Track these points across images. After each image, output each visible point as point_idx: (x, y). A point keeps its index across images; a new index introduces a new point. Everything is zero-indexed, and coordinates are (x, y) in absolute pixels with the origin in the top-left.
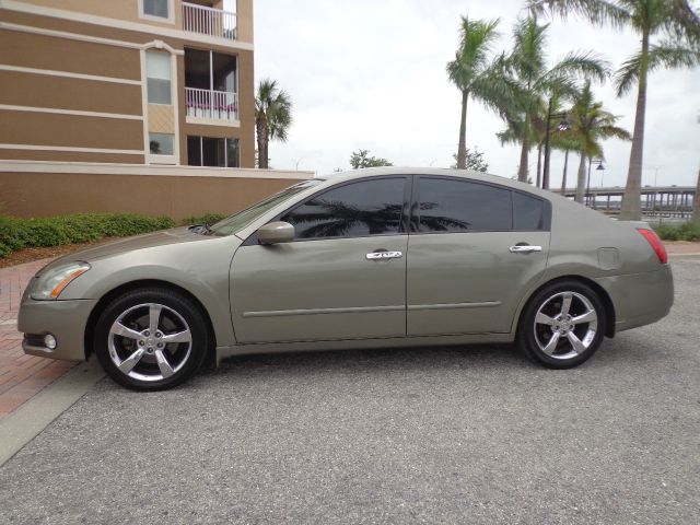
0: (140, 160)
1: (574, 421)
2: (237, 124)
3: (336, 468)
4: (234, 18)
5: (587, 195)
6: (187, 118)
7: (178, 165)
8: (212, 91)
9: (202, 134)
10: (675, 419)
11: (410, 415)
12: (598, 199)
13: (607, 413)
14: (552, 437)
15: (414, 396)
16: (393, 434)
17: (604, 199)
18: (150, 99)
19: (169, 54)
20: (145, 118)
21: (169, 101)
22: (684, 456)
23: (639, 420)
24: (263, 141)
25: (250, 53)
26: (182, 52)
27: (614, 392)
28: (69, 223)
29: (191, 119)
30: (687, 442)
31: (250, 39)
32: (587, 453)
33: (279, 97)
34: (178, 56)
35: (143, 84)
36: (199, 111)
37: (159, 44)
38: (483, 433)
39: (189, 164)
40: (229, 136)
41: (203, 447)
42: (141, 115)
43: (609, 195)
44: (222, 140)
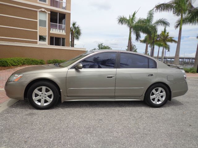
0: (36, 43)
1: (150, 131)
2: (65, 34)
3: (69, 146)
4: (65, 4)
5: (164, 59)
6: (50, 31)
7: (47, 45)
8: (58, 24)
9: (55, 36)
10: (182, 131)
11: (98, 127)
12: (168, 60)
13: (160, 128)
14: (142, 137)
15: (101, 120)
16: (91, 133)
17: (170, 60)
18: (40, 25)
19: (46, 13)
20: (38, 31)
21: (45, 26)
22: (183, 145)
23: (170, 131)
24: (72, 39)
25: (70, 14)
26: (50, 13)
27: (164, 121)
28: (12, 60)
29: (51, 32)
30: (185, 140)
31: (70, 10)
32: (152, 143)
33: (78, 27)
34: (49, 14)
35: (38, 21)
36: (54, 29)
37: (43, 10)
38: (120, 134)
39: (50, 45)
41: (27, 136)
42: (37, 30)
43: (171, 59)
44: (60, 38)
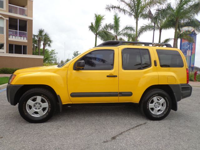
2: (26, 41)
6: (9, 38)
7: (5, 53)
8: (18, 31)
9: (14, 44)
19: (4, 19)
21: (3, 33)
26: (8, 19)
33: (45, 34)
36: (14, 37)
40: (24, 45)
44: (21, 46)
